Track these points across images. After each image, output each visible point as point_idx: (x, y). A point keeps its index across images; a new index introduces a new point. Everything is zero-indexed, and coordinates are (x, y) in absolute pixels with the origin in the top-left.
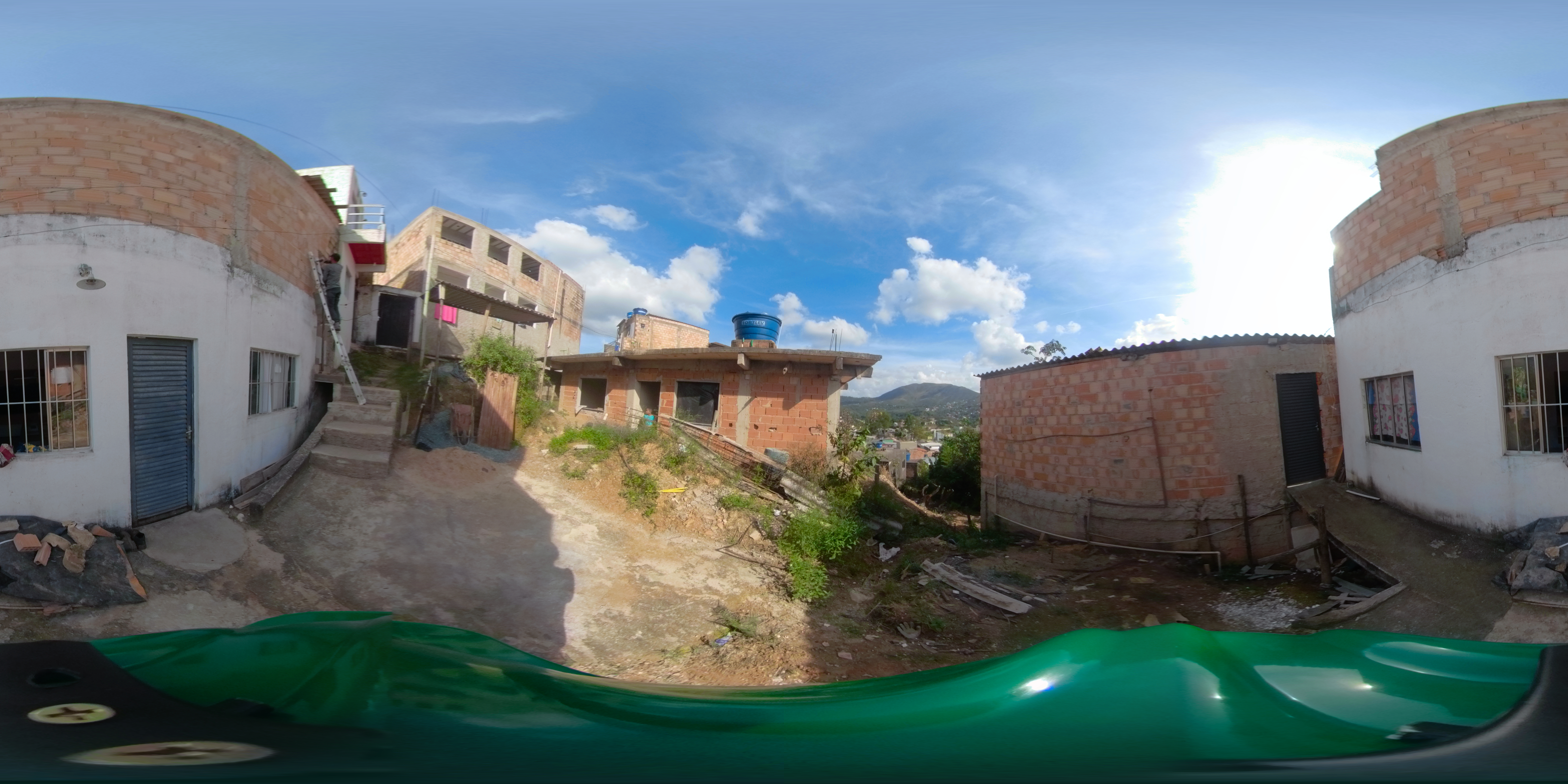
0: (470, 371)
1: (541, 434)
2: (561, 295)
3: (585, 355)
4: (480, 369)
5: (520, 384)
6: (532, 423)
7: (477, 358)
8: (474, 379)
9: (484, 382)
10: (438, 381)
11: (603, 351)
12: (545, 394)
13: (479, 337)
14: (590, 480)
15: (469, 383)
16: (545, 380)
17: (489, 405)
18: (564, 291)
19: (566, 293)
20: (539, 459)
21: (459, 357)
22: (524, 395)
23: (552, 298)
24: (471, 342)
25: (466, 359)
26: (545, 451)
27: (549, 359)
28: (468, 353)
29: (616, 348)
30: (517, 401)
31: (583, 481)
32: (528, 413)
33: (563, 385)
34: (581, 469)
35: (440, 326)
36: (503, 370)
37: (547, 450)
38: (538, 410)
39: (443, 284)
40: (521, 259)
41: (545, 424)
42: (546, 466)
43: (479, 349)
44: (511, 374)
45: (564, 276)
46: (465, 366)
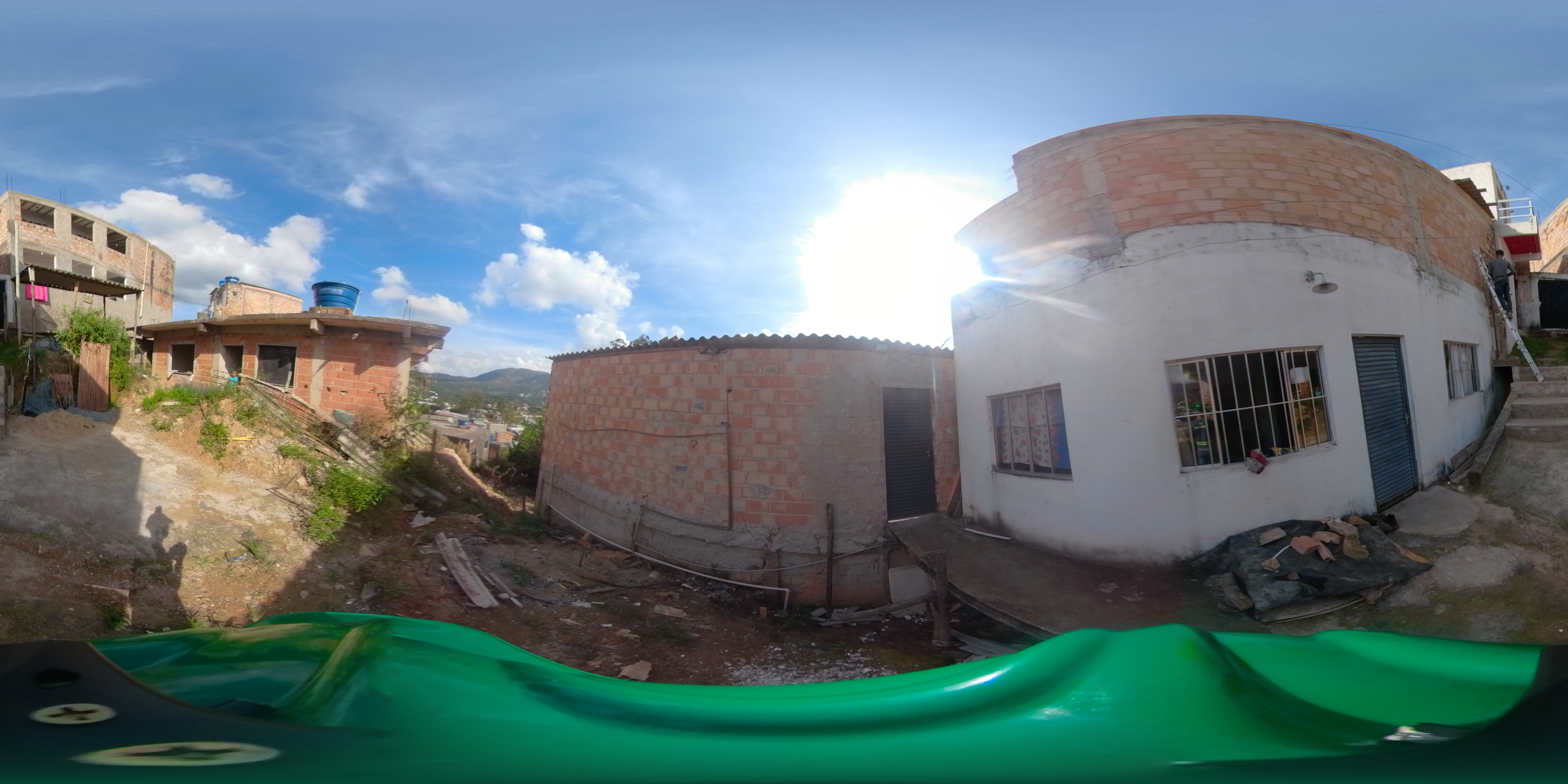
0: (65, 344)
1: (133, 396)
2: (150, 266)
4: (74, 341)
5: (112, 352)
6: (126, 386)
7: (70, 332)
8: (70, 351)
9: (79, 352)
10: (37, 355)
12: (137, 361)
13: (71, 313)
15: (65, 355)
16: (136, 349)
17: (86, 373)
18: (153, 262)
19: (155, 264)
20: (133, 417)
21: (53, 332)
22: (117, 362)
23: (140, 270)
24: (64, 317)
25: (61, 333)
26: (138, 410)
27: (140, 328)
28: (62, 328)
29: (208, 315)
30: (111, 367)
32: (121, 378)
34: (168, 422)
35: (33, 306)
36: (95, 341)
37: (140, 409)
38: (130, 375)
39: (31, 267)
40: (106, 234)
41: (137, 386)
42: (138, 422)
43: (72, 323)
44: (103, 343)
45: (152, 247)
46: (60, 340)
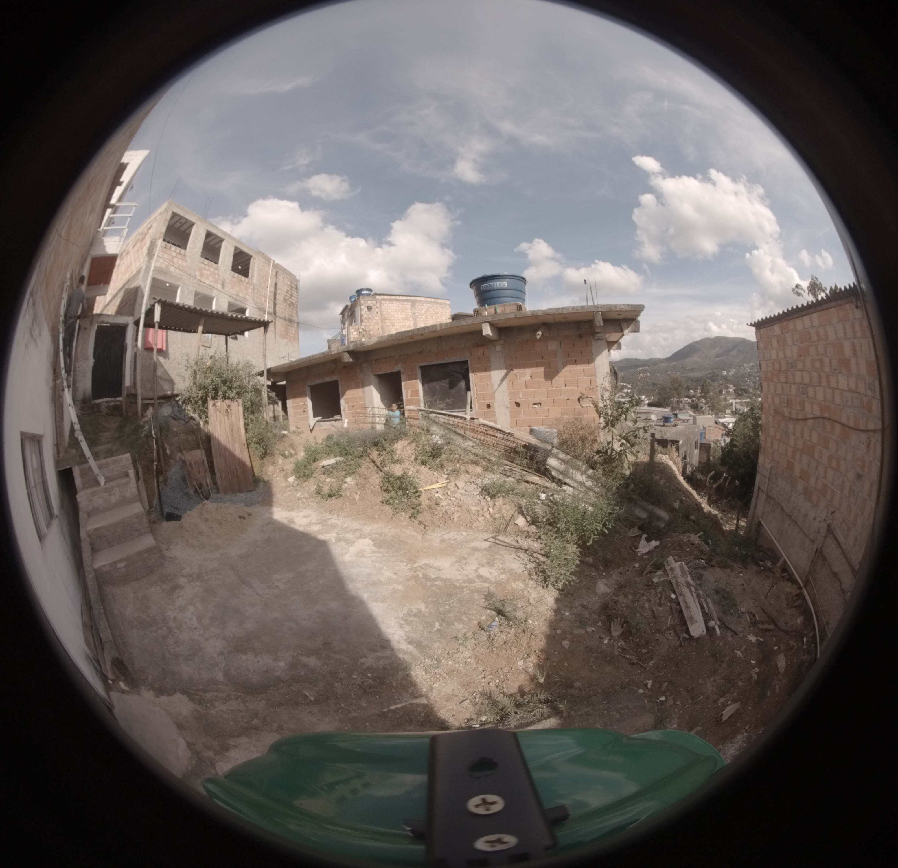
0: (189, 407)
1: (281, 461)
2: (273, 290)
3: (309, 357)
4: (199, 403)
5: (245, 408)
6: (268, 451)
7: (194, 389)
8: (196, 416)
11: (325, 349)
12: (271, 414)
13: (193, 363)
14: (348, 495)
16: (269, 398)
17: (219, 444)
18: (275, 284)
19: (278, 286)
20: (288, 489)
21: (174, 393)
22: (252, 420)
23: (263, 296)
24: (185, 372)
25: (183, 393)
26: (291, 479)
27: (269, 370)
28: (182, 386)
29: (342, 341)
30: (246, 430)
31: (341, 498)
32: (260, 441)
33: (290, 399)
34: (335, 487)
35: (155, 358)
36: (224, 397)
37: (294, 477)
38: (270, 435)
40: (233, 254)
41: (281, 448)
42: (299, 495)
43: (193, 378)
44: (232, 399)
45: (276, 266)
46: (183, 403)
